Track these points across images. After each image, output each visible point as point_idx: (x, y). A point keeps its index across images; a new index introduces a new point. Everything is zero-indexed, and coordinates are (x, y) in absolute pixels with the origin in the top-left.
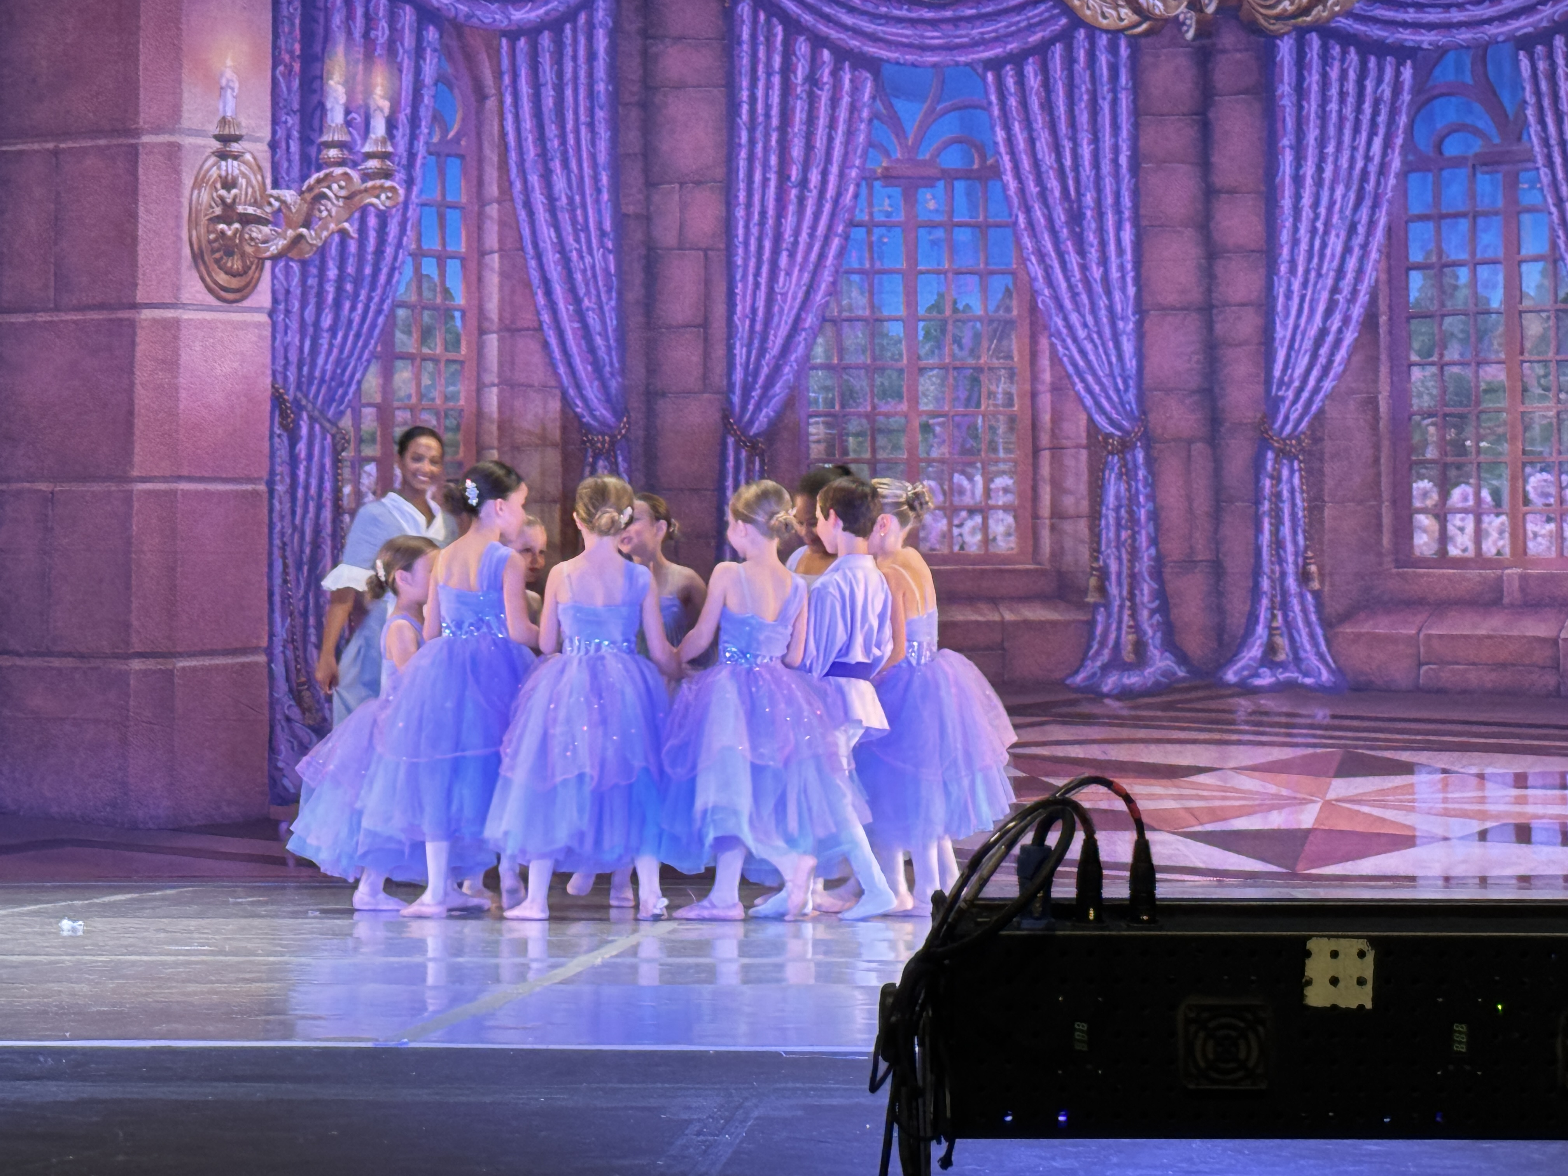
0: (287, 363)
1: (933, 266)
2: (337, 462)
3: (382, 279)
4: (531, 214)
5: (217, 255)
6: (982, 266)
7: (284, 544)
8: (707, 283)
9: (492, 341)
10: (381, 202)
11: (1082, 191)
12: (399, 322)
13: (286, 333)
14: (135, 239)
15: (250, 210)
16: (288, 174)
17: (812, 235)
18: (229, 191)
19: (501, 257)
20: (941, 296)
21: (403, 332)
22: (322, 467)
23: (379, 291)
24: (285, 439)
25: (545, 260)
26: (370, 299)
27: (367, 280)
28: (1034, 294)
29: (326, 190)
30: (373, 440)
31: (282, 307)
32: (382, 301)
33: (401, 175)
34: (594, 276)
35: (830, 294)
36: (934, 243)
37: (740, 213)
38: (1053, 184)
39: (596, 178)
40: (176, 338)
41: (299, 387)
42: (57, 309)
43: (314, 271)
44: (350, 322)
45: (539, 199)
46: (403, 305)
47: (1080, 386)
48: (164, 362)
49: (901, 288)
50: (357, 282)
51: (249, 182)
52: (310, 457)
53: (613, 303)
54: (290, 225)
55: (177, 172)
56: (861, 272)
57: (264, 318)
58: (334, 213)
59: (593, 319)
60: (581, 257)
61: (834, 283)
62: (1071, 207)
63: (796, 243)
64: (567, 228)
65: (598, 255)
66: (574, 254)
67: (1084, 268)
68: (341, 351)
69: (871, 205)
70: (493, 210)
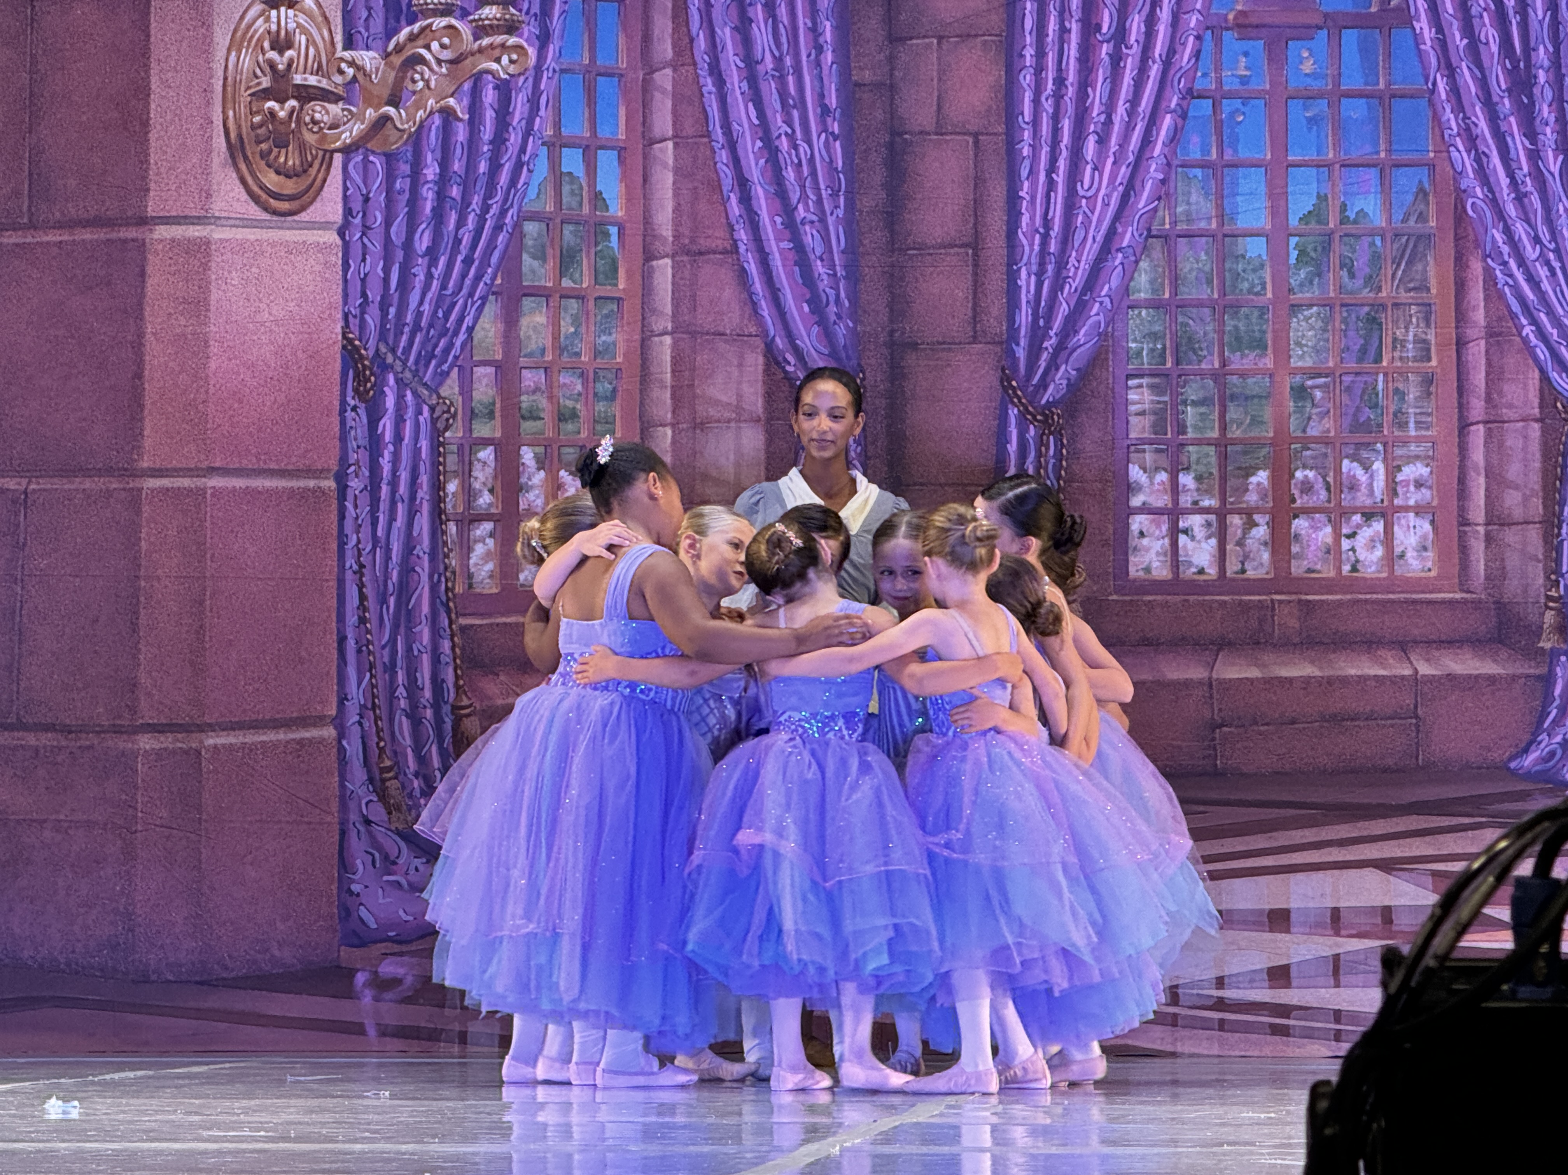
0: (365, 301)
1: (1312, 155)
2: (437, 445)
3: (504, 178)
4: (720, 82)
5: (264, 146)
6: (1383, 155)
7: (362, 566)
8: (979, 182)
9: (664, 268)
10: (501, 68)
11: (1532, 44)
12: (529, 242)
13: (364, 260)
14: (145, 124)
15: (312, 80)
16: (367, 29)
17: (1131, 113)
18: (281, 53)
19: (676, 145)
20: (1322, 198)
21: (534, 257)
22: (417, 451)
23: (499, 197)
24: (362, 411)
25: (741, 153)
26: (486, 208)
27: (482, 183)
28: (1461, 195)
29: (423, 51)
30: (491, 415)
31: (358, 221)
32: (503, 213)
33: (531, 29)
34: (814, 173)
35: (1159, 199)
36: (1312, 121)
37: (1027, 79)
38: (1489, 33)
39: (815, 31)
40: (206, 267)
41: (382, 336)
42: (32, 226)
43: (405, 168)
44: (458, 241)
45: (731, 61)
46: (534, 217)
47: (1528, 330)
48: (185, 301)
49: (1263, 189)
50: (468, 182)
51: (310, 41)
52: (398, 438)
53: (840, 212)
54: (369, 101)
55: (209, 27)
56: (1204, 165)
57: (332, 237)
58: (433, 84)
59: (811, 237)
60: (796, 147)
61: (1163, 182)
62: (1516, 67)
63: (1109, 122)
64: (773, 101)
65: (819, 143)
66: (784, 143)
67: (1535, 156)
68: (444, 287)
69: (1218, 69)
70: (665, 78)
